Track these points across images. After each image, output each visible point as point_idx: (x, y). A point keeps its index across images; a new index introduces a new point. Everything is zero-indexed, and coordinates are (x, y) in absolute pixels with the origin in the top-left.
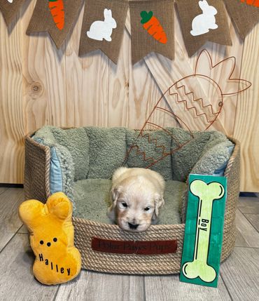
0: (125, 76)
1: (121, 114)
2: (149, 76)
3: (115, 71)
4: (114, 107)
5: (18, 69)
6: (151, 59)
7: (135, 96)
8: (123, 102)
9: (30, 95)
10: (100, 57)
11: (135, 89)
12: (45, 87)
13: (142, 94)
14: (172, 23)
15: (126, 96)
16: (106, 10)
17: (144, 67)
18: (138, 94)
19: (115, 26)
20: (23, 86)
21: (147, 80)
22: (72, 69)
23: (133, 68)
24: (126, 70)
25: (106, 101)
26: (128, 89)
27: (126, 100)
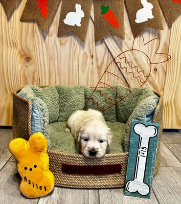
0: (90, 50)
1: (88, 77)
2: (107, 50)
3: (83, 47)
4: (83, 72)
6: (109, 39)
7: (97, 63)
8: (89, 68)
9: (24, 64)
10: (73, 37)
11: (97, 60)
12: (34, 58)
13: (102, 63)
14: (122, 14)
15: (91, 64)
16: (77, 5)
17: (104, 44)
18: (99, 63)
19: (83, 16)
20: (18, 57)
21: (105, 53)
22: (53, 46)
23: (96, 45)
24: (91, 46)
25: (77, 68)
26: (93, 59)
27: (91, 67)
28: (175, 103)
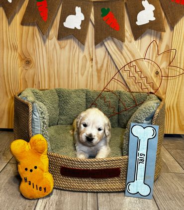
0: (90, 53)
1: (87, 80)
2: (107, 53)
4: (82, 75)
5: (16, 49)
7: (97, 67)
8: (88, 71)
10: (73, 40)
11: (97, 63)
13: (102, 66)
15: (91, 68)
18: (99, 66)
19: (83, 19)
20: (19, 61)
21: (105, 56)
22: (53, 49)
23: (96, 48)
25: (76, 71)
26: (92, 62)
27: (91, 69)
28: (177, 107)
